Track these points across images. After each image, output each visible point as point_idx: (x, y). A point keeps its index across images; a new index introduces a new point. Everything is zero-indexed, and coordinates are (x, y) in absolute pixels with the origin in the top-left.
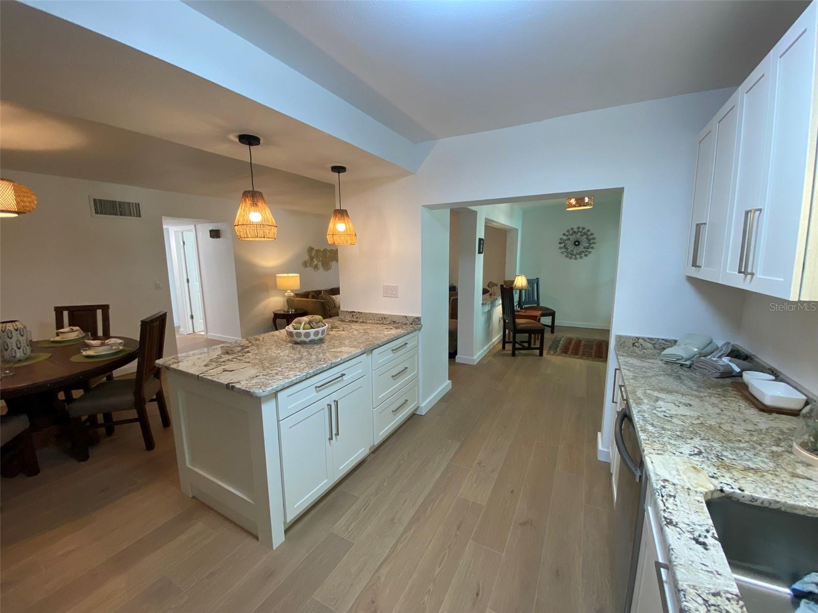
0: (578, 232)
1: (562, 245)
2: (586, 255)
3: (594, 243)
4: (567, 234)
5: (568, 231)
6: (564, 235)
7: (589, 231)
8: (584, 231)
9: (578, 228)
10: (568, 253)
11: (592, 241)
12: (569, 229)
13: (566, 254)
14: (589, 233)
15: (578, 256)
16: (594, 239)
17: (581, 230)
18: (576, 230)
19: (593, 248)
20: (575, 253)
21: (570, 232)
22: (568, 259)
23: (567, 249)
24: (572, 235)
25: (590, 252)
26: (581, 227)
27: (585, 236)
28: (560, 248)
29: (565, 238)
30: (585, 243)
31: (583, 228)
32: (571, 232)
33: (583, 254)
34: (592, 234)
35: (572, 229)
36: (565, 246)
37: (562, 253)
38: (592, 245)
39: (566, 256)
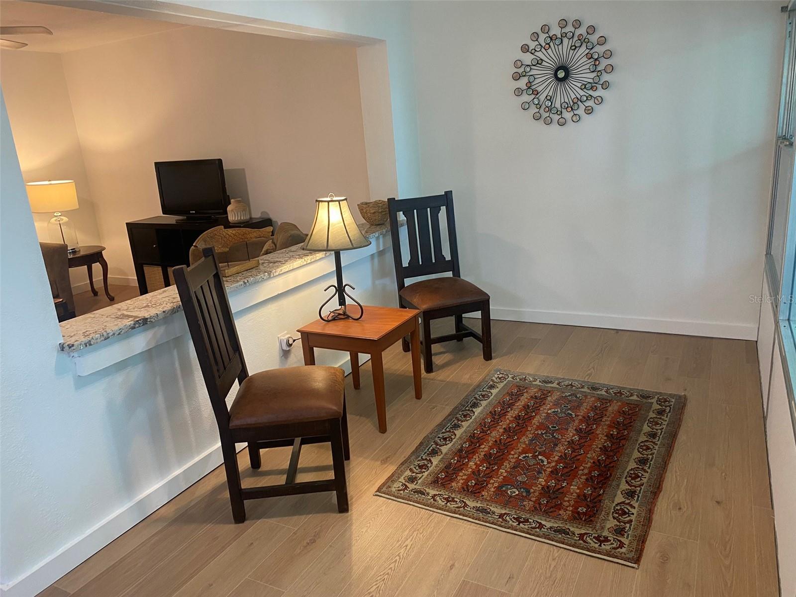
0: (563, 35)
2: (589, 111)
4: (534, 44)
5: (535, 36)
6: (525, 49)
7: (592, 29)
8: (578, 32)
9: (563, 23)
10: (539, 106)
11: (604, 63)
12: (537, 29)
13: (533, 110)
14: (594, 38)
15: (567, 115)
16: (609, 54)
17: (570, 28)
18: (556, 31)
19: (606, 86)
20: (558, 105)
21: (542, 40)
22: (540, 124)
23: (536, 93)
24: (547, 47)
25: (600, 101)
26: (572, 17)
27: (583, 50)
28: (519, 92)
29: (528, 58)
30: (583, 74)
31: (578, 24)
32: (542, 37)
33: (582, 107)
34: (603, 41)
35: (545, 28)
36: (529, 85)
37: (525, 107)
38: (605, 77)
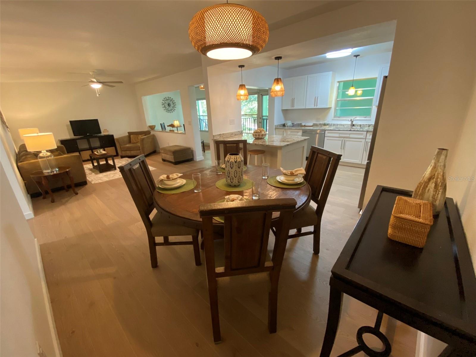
0: (169, 99)
1: (164, 106)
2: (174, 111)
3: (175, 105)
4: (164, 100)
5: (164, 99)
6: (163, 100)
7: (172, 99)
8: (171, 99)
9: (168, 97)
11: (175, 104)
12: (165, 98)
13: (166, 110)
14: (173, 100)
15: (171, 111)
16: (175, 103)
17: (169, 98)
18: (167, 98)
19: (176, 107)
20: (169, 110)
22: (167, 113)
23: (166, 108)
24: (166, 101)
25: (175, 109)
26: (170, 97)
27: (171, 102)
28: (163, 107)
29: (164, 102)
30: (172, 105)
31: (170, 98)
32: (166, 99)
35: (166, 98)
37: (164, 110)
38: (175, 106)
39: (166, 112)
